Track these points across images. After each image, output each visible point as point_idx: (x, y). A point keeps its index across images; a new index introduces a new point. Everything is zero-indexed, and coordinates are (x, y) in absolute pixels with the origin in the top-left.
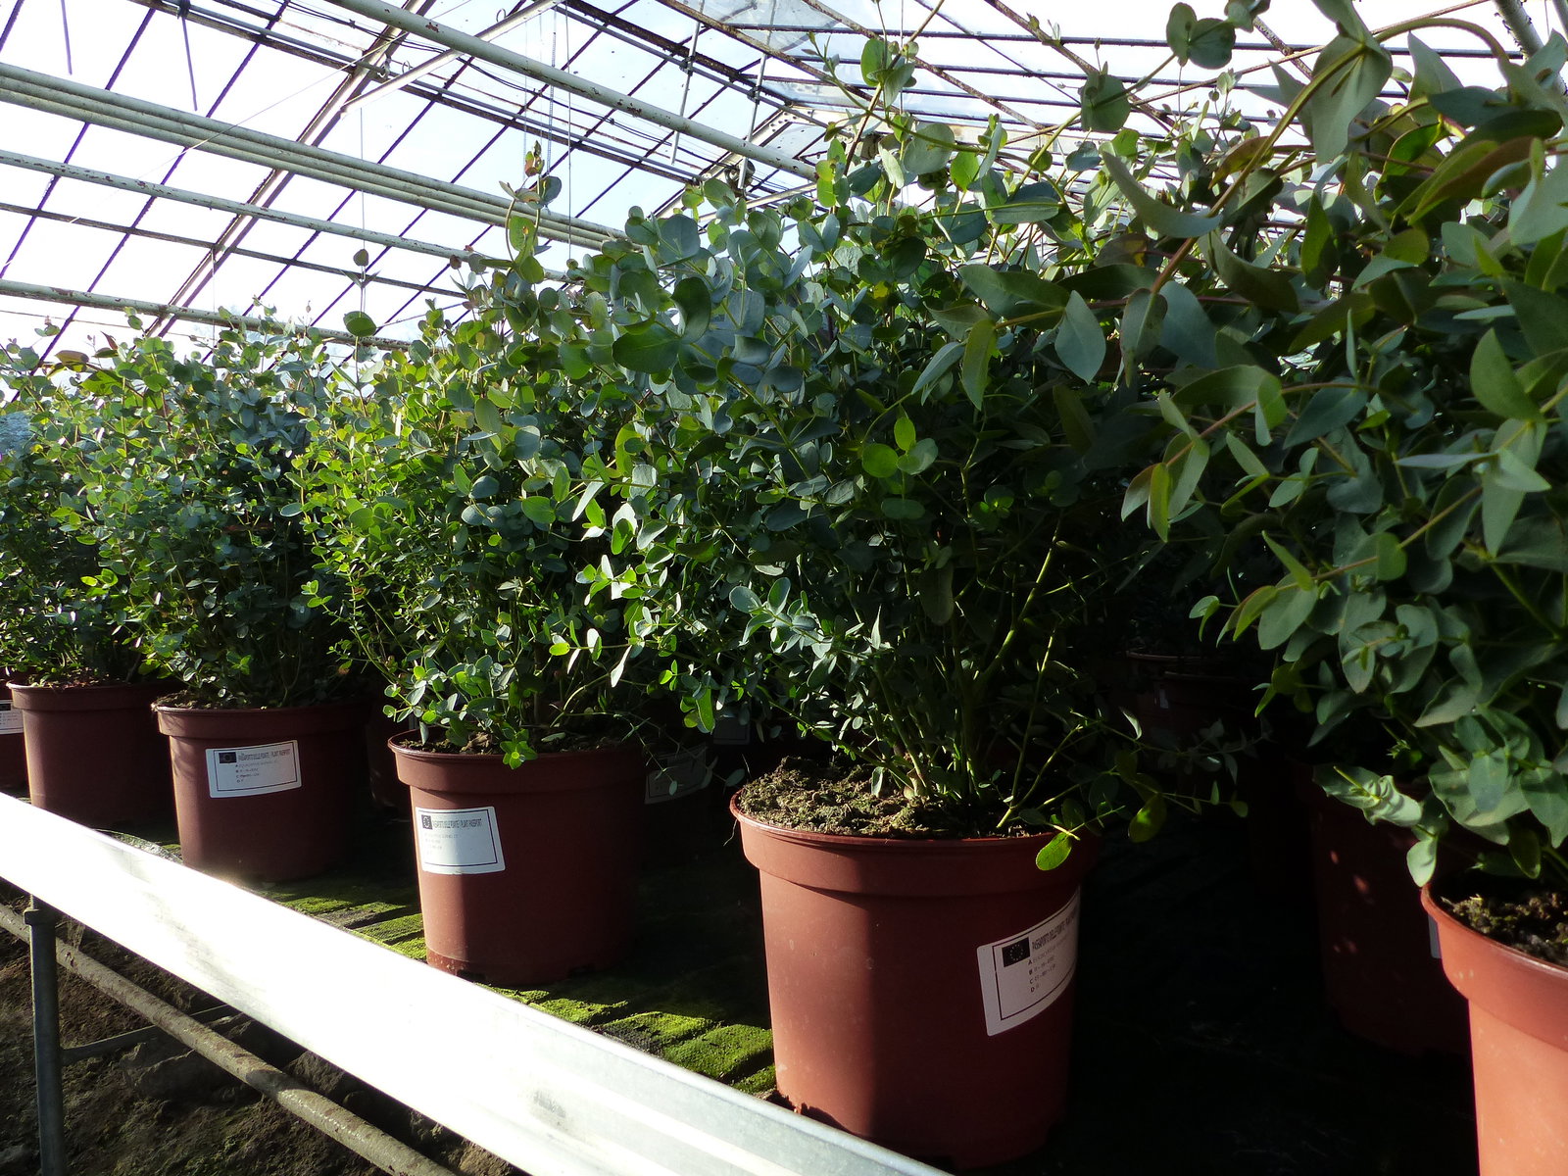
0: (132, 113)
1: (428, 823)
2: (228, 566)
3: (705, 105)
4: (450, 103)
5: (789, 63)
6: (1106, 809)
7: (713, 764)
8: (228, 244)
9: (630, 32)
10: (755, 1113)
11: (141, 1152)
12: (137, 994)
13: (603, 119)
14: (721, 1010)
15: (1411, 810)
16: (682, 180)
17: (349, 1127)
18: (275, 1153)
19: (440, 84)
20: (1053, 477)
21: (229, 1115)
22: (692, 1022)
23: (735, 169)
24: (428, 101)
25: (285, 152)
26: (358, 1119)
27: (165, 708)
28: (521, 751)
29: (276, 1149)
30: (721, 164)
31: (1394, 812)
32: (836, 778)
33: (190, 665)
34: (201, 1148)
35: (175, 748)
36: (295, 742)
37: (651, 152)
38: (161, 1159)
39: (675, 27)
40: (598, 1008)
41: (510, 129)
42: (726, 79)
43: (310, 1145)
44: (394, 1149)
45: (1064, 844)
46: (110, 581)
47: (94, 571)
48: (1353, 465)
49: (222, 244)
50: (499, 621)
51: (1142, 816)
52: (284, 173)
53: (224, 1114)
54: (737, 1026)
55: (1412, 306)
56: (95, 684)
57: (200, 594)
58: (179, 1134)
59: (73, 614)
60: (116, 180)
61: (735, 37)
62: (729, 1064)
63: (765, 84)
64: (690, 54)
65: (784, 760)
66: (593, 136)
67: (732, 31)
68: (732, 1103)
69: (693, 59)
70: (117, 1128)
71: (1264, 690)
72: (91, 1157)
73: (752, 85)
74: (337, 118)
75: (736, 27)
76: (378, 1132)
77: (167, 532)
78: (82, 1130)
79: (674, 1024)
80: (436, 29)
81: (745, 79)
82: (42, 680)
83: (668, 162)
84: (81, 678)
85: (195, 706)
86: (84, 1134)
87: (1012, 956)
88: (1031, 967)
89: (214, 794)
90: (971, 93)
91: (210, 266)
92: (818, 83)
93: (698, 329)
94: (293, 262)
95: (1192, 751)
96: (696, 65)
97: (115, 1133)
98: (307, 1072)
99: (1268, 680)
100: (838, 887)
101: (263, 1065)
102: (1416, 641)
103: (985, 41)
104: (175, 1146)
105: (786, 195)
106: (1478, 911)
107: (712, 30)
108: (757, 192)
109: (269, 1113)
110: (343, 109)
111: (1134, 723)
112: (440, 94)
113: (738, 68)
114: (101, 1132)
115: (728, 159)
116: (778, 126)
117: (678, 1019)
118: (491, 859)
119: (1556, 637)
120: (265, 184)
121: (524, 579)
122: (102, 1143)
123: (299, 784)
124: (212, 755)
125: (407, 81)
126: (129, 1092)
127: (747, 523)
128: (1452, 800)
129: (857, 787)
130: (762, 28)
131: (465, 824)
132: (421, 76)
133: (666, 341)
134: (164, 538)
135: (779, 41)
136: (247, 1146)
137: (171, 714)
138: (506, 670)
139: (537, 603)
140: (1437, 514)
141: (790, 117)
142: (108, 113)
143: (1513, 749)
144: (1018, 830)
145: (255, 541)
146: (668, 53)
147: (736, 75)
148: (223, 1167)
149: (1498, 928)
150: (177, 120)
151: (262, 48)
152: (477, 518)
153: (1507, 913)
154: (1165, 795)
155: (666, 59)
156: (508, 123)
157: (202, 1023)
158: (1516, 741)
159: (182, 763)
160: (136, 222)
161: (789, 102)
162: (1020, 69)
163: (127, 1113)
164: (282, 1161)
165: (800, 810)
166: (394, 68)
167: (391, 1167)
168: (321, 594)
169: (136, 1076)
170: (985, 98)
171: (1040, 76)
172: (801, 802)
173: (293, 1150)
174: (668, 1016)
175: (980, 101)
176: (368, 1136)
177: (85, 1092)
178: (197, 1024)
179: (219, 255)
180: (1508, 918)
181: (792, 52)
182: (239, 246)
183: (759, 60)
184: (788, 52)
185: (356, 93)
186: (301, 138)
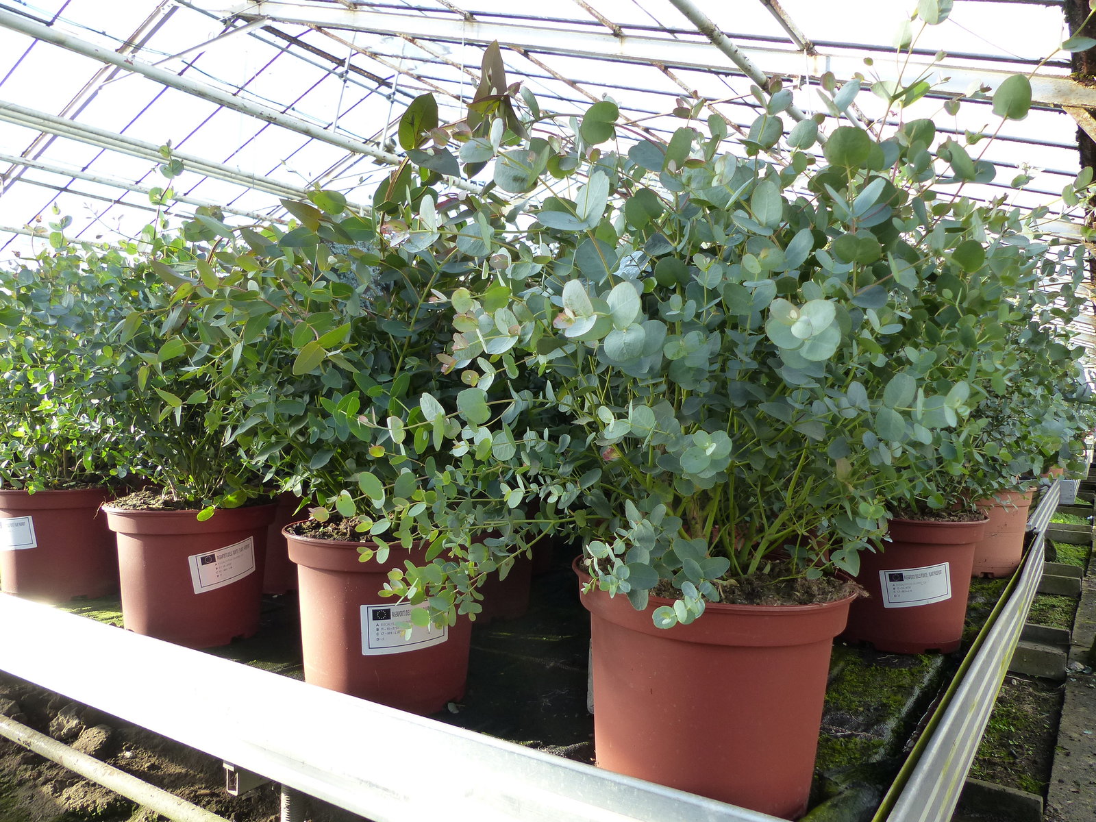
3: (362, 100)
8: (14, 175)
24: (164, 87)
25: (46, 122)
49: (9, 174)
52: (49, 136)
61: (375, 59)
63: (399, 87)
64: (347, 65)
65: (144, 487)
67: (374, 56)
74: (96, 93)
75: (376, 55)
81: (388, 85)
94: (65, 189)
107: (359, 53)
110: (100, 88)
113: (384, 78)
118: (30, 542)
120: (36, 142)
131: (17, 525)
135: (403, 64)
146: (335, 64)
147: (382, 82)
151: (40, 42)
179: (8, 182)
181: (415, 72)
182: (22, 177)
183: (393, 76)
184: (411, 72)
185: (111, 77)
186: (62, 114)
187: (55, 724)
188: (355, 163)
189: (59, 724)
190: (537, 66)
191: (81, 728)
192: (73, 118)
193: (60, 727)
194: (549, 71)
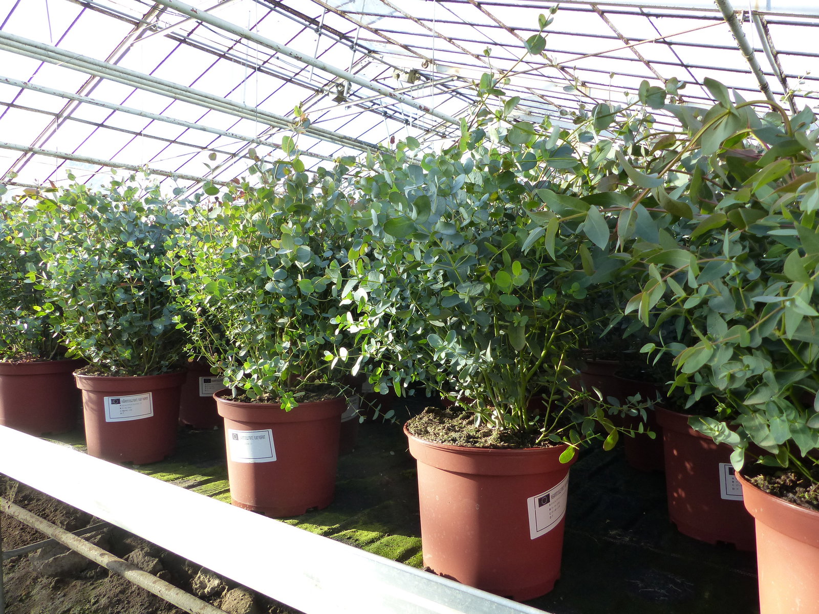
0: (20, 45)
1: (236, 437)
2: (121, 304)
3: (326, 51)
4: (190, 44)
5: (372, 31)
6: (590, 435)
7: (379, 407)
8: (65, 114)
9: (288, 11)
10: (423, 578)
11: (45, 606)
12: (41, 522)
13: (272, 56)
14: (385, 528)
15: (734, 438)
16: (313, 89)
17: (166, 589)
18: (119, 604)
19: (185, 34)
20: (575, 286)
21: (92, 584)
22: (373, 535)
23: (341, 85)
24: (179, 43)
26: (171, 585)
27: (82, 376)
28: (291, 403)
29: (119, 602)
30: (333, 82)
31: (726, 439)
32: (452, 418)
33: (97, 354)
34: (78, 602)
35: (85, 396)
36: (151, 393)
37: (297, 74)
38: (56, 609)
39: (313, 11)
40: (326, 528)
41: (222, 59)
42: (338, 38)
43: (138, 599)
44: (192, 600)
45: (571, 451)
46: (50, 309)
47: (40, 304)
48: (719, 290)
49: (62, 114)
50: (284, 339)
51: (609, 438)
52: (97, 79)
53: (89, 584)
54: (395, 536)
55: (746, 223)
56: (34, 361)
57: (103, 318)
58: (64, 596)
59: (26, 325)
60: (11, 81)
61: (344, 17)
62: (396, 554)
63: (360, 42)
64: (320, 25)
65: (426, 409)
66: (266, 65)
67: (343, 14)
68: (411, 574)
69: (322, 27)
70: (29, 593)
71: (671, 384)
72: (15, 608)
73: (352, 42)
74: (128, 49)
75: (345, 12)
76: (182, 592)
77: (88, 286)
78: (9, 594)
79: (365, 535)
80: (196, 12)
81: (347, 38)
82: (4, 359)
83: (308, 81)
84: (26, 358)
85: (99, 375)
86: (11, 597)
87: (542, 502)
88: (550, 507)
89: (108, 420)
90: (465, 52)
91: (55, 125)
92: (386, 43)
93: (423, 218)
94: (102, 125)
95: (625, 407)
96: (323, 31)
97: (28, 595)
98: (136, 561)
99: (674, 380)
100: (464, 471)
101: (116, 559)
102: (753, 371)
103: (474, 26)
104: (63, 602)
105: (368, 100)
106: (762, 482)
107: (331, 12)
108: (352, 97)
109: (114, 583)
110: (132, 45)
111: (599, 394)
112: (185, 39)
113: (344, 32)
114: (21, 595)
115: (337, 80)
116: (364, 63)
117: (365, 533)
118: (269, 454)
119: (805, 367)
120: (87, 83)
121: (291, 318)
122: (21, 600)
123: (152, 415)
124: (107, 400)
125: (168, 32)
126: (35, 574)
127: (428, 302)
128: (753, 434)
129: (464, 423)
130: (358, 13)
131: (256, 438)
132: (176, 29)
133: (407, 222)
134: (87, 289)
135: (366, 20)
136: (103, 601)
137: (86, 379)
138: (285, 363)
139: (297, 329)
140: (762, 318)
141: (371, 59)
142: (6, 45)
143: (787, 416)
144: (546, 444)
145: (134, 291)
146: (307, 23)
147: (343, 36)
148: (91, 612)
149: (772, 490)
150: (45, 49)
151: (88, 9)
152: (273, 288)
153: (775, 483)
154: (618, 429)
155: (306, 27)
156: (221, 56)
157: (79, 536)
158: (789, 412)
159: (90, 404)
160: (14, 101)
161: (370, 51)
162: (492, 42)
163: (35, 584)
164: (123, 608)
165: (441, 434)
166: (160, 24)
167: (191, 610)
168: (182, 322)
169: (39, 565)
170: (473, 55)
171: (501, 45)
172: (440, 429)
173: (129, 603)
174: (360, 532)
175: (470, 56)
176: (177, 594)
177: (9, 574)
178: (76, 537)
179: (60, 120)
180: (776, 485)
181: (373, 26)
182: (72, 116)
183: (356, 29)
184: (371, 26)
185: (139, 37)
186: (107, 60)
187: (198, 582)
188: (319, 100)
189: (201, 582)
190: (486, 16)
191: (223, 589)
192: (116, 63)
193: (203, 586)
194: (495, 20)
